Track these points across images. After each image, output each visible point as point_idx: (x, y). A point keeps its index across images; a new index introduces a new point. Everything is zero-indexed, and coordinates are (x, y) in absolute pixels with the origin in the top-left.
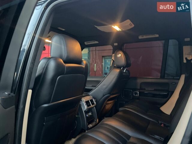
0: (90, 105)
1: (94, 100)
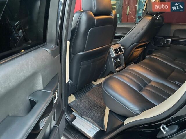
1: (122, 48)
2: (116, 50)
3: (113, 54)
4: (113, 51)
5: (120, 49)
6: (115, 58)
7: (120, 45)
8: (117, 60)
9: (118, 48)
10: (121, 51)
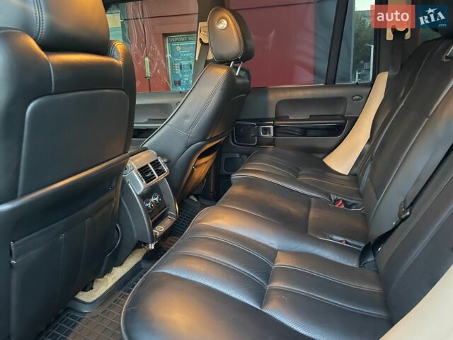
0: (152, 177)
1: (161, 161)
2: (144, 171)
3: (139, 185)
4: (137, 176)
5: (155, 164)
6: (145, 197)
7: (155, 153)
8: (152, 200)
9: (151, 163)
10: (160, 172)
